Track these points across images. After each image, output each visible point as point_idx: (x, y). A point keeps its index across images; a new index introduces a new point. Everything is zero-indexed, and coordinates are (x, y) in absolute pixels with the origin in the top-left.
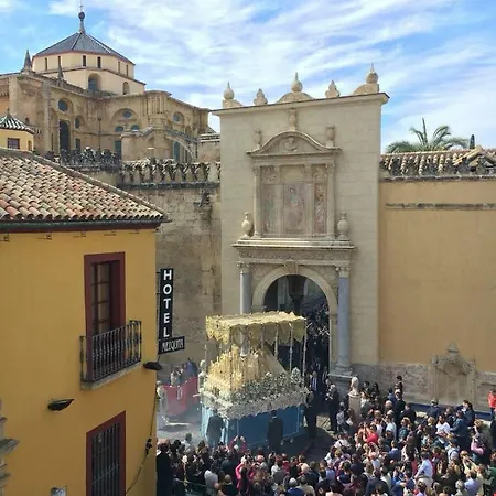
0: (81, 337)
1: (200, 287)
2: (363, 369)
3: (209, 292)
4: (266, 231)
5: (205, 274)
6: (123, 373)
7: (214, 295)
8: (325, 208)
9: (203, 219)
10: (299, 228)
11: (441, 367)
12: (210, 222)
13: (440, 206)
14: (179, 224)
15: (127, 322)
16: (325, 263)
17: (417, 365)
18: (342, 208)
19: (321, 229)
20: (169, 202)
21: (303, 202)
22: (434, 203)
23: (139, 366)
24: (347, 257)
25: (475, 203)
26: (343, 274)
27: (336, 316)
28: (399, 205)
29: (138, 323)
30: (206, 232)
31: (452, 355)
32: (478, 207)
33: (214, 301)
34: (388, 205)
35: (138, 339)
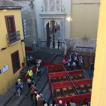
0: (7, 35)
1: (32, 24)
2: (67, 40)
3: (34, 25)
4: (46, 11)
5: (33, 21)
6: (17, 42)
7: (35, 26)
8: (59, 5)
9: (31, 8)
10: (53, 10)
11: (83, 39)
12: (33, 9)
13: (84, 4)
14: (26, 9)
15: (16, 31)
16: (59, 18)
17: (78, 39)
18: (63, 5)
19: (58, 10)
20: (23, 4)
21: (54, 4)
22: (83, 3)
23: (20, 41)
24: (64, 16)
25: (92, 3)
26: (63, 20)
27: (62, 29)
28: (76, 4)
29: (19, 31)
30: (32, 11)
31: (85, 36)
32: (93, 4)
33: (35, 27)
34: (73, 4)
35: (19, 35)
